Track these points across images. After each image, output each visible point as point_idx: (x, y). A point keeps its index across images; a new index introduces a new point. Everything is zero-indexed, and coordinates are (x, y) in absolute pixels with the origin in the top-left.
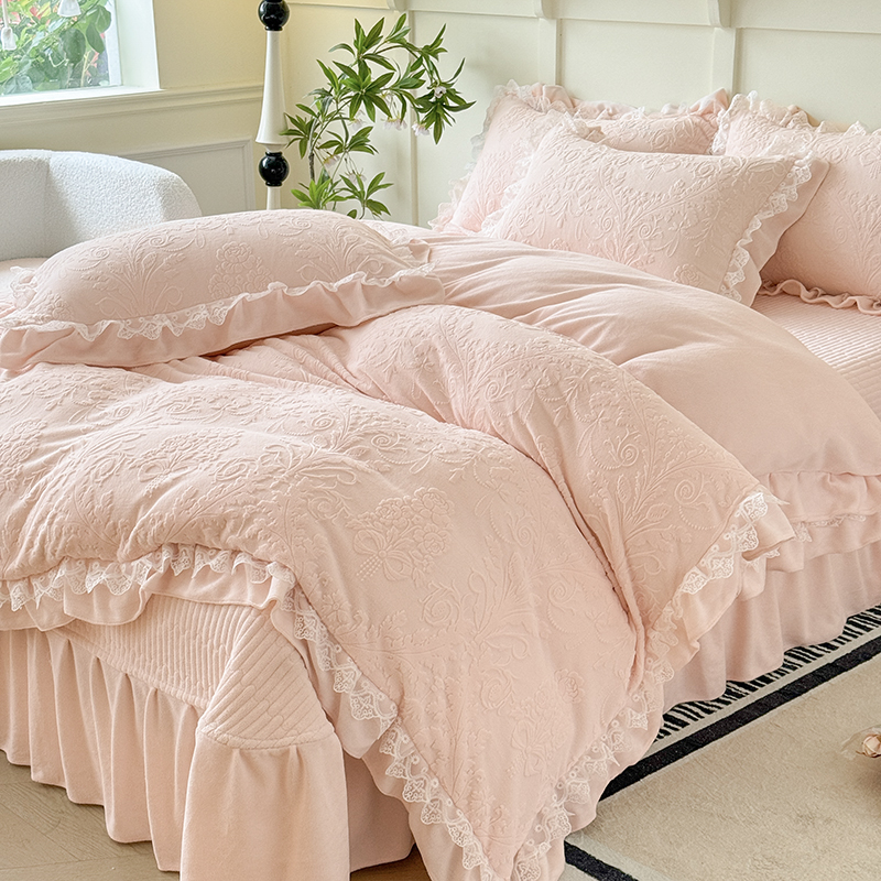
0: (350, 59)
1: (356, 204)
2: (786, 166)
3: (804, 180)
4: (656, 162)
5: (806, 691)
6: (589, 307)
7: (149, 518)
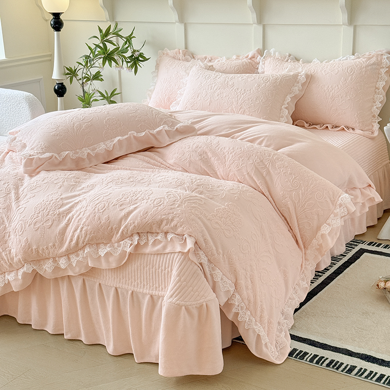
0: (98, 42)
1: (105, 101)
2: (296, 76)
3: (303, 81)
4: (245, 77)
5: (343, 271)
6: (255, 132)
7: (128, 223)
